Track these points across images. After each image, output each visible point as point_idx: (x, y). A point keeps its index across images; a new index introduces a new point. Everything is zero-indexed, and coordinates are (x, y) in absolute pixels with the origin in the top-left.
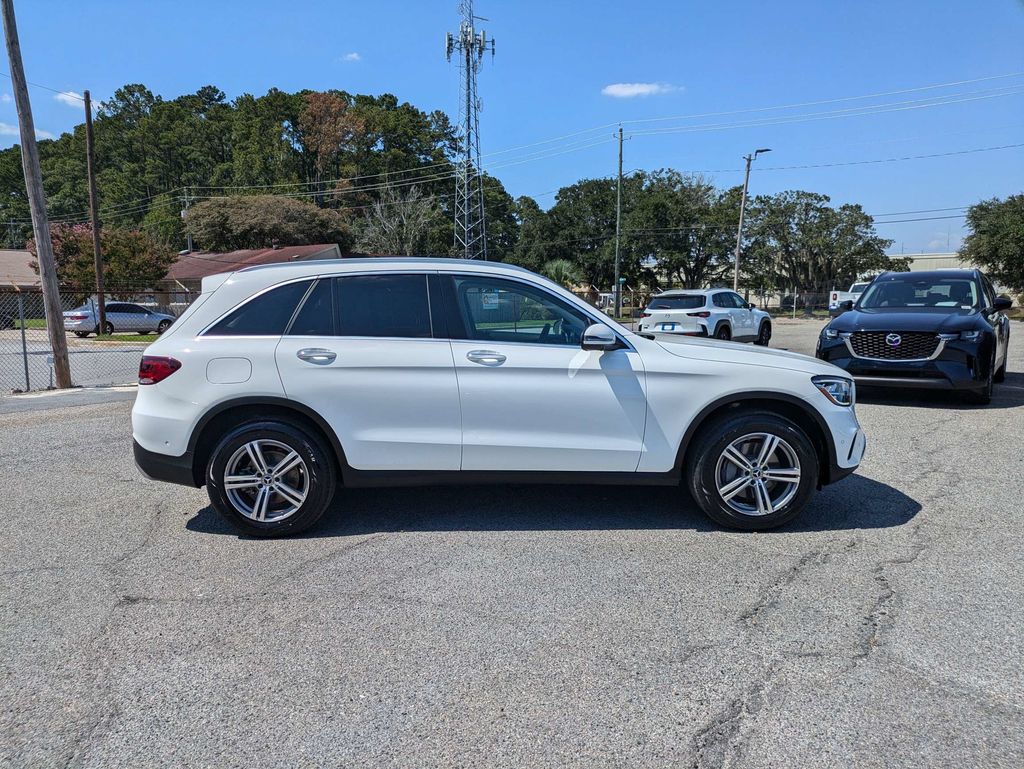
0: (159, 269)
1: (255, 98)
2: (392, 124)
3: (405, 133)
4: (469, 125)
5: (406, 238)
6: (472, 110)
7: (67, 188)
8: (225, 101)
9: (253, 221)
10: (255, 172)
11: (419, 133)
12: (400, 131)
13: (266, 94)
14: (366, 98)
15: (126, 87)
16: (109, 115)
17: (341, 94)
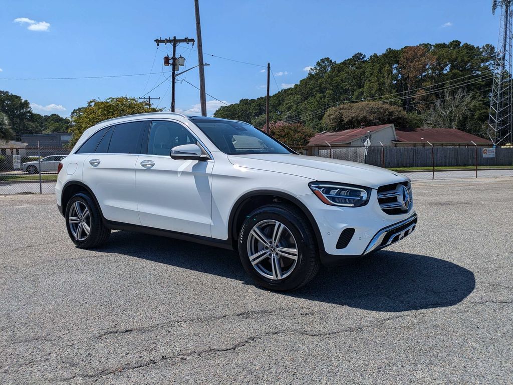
0: (306, 140)
1: (378, 55)
2: (454, 56)
3: (463, 60)
4: (505, 49)
5: (453, 119)
6: (508, 40)
7: (294, 108)
8: (365, 59)
9: (353, 115)
10: (373, 92)
11: (472, 59)
12: (459, 60)
13: (384, 52)
14: (440, 45)
15: (321, 60)
16: (313, 74)
17: (426, 45)
